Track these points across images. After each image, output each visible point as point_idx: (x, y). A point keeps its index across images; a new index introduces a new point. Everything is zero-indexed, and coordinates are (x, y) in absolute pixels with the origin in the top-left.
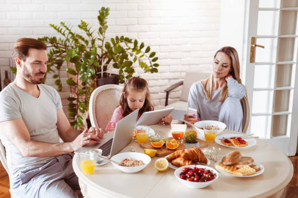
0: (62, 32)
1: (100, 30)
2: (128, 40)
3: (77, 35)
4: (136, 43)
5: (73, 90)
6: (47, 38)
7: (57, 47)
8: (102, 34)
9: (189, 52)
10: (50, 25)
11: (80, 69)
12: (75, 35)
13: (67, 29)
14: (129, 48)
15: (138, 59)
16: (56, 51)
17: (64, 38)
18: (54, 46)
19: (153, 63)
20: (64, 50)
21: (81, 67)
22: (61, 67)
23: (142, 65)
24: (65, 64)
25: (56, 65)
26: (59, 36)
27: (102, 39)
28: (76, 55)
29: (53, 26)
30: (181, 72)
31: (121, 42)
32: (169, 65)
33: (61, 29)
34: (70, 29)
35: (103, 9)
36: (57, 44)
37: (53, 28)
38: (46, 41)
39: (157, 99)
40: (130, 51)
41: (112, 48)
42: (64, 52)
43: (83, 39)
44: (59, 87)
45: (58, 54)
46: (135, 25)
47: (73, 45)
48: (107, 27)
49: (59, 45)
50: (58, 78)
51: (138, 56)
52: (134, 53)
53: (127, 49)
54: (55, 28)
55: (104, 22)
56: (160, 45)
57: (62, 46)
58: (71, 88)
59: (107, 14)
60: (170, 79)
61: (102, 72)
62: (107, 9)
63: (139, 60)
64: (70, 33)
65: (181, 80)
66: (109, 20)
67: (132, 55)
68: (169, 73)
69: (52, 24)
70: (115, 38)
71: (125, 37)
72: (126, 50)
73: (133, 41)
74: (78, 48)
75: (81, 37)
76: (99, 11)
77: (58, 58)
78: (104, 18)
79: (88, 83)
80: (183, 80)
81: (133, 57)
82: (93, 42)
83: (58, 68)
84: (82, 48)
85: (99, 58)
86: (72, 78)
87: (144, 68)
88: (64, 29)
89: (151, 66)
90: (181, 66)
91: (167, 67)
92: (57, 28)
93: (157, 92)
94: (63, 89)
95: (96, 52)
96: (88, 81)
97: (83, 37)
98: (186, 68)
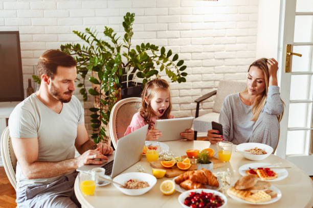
0: (86, 38)
1: (126, 36)
2: (154, 48)
3: (103, 42)
4: (163, 50)
5: (97, 100)
6: (70, 45)
7: (80, 55)
8: (127, 41)
9: (224, 59)
10: (74, 31)
11: (103, 79)
12: (101, 42)
13: (93, 36)
14: (156, 56)
15: (165, 67)
16: (80, 59)
17: (87, 45)
18: (78, 54)
19: (181, 72)
20: (89, 57)
21: (104, 77)
22: (86, 76)
23: (170, 74)
24: (90, 72)
25: (81, 73)
26: (82, 43)
27: (128, 46)
28: (99, 63)
29: (76, 32)
30: (215, 81)
31: (147, 49)
32: (201, 74)
33: (85, 36)
34: (95, 35)
35: (128, 14)
36: (81, 51)
37: (76, 35)
38: (70, 48)
39: (189, 110)
40: (157, 59)
41: (137, 56)
42: (88, 59)
43: (109, 46)
44: (84, 97)
45: (82, 62)
46: (165, 30)
47: (97, 52)
48: (132, 33)
49: (83, 53)
50: (83, 87)
51: (165, 64)
52: (161, 61)
53: (154, 57)
54: (79, 35)
55: (129, 29)
56: (191, 53)
57: (85, 54)
58: (95, 97)
59: (132, 20)
60: (202, 89)
61: (128, 81)
62: (132, 14)
63: (166, 69)
64: (95, 40)
65: (214, 89)
66: (134, 26)
67: (158, 64)
68: (201, 82)
69: (76, 31)
70: (140, 46)
71: (150, 45)
72: (152, 58)
73: (160, 48)
74: (102, 56)
75: (107, 44)
76: (124, 17)
77: (83, 66)
78: (129, 24)
79: (111, 93)
80: (216, 89)
81: (160, 65)
82: (119, 49)
83: (84, 76)
84: (106, 56)
85: (124, 66)
86: (96, 87)
87: (171, 77)
88: (88, 35)
89: (178, 75)
90: (214, 74)
91: (200, 76)
92: (81, 34)
93: (189, 102)
94: (88, 99)
95: (121, 61)
96: (112, 91)
97: (109, 44)
98: (220, 77)
